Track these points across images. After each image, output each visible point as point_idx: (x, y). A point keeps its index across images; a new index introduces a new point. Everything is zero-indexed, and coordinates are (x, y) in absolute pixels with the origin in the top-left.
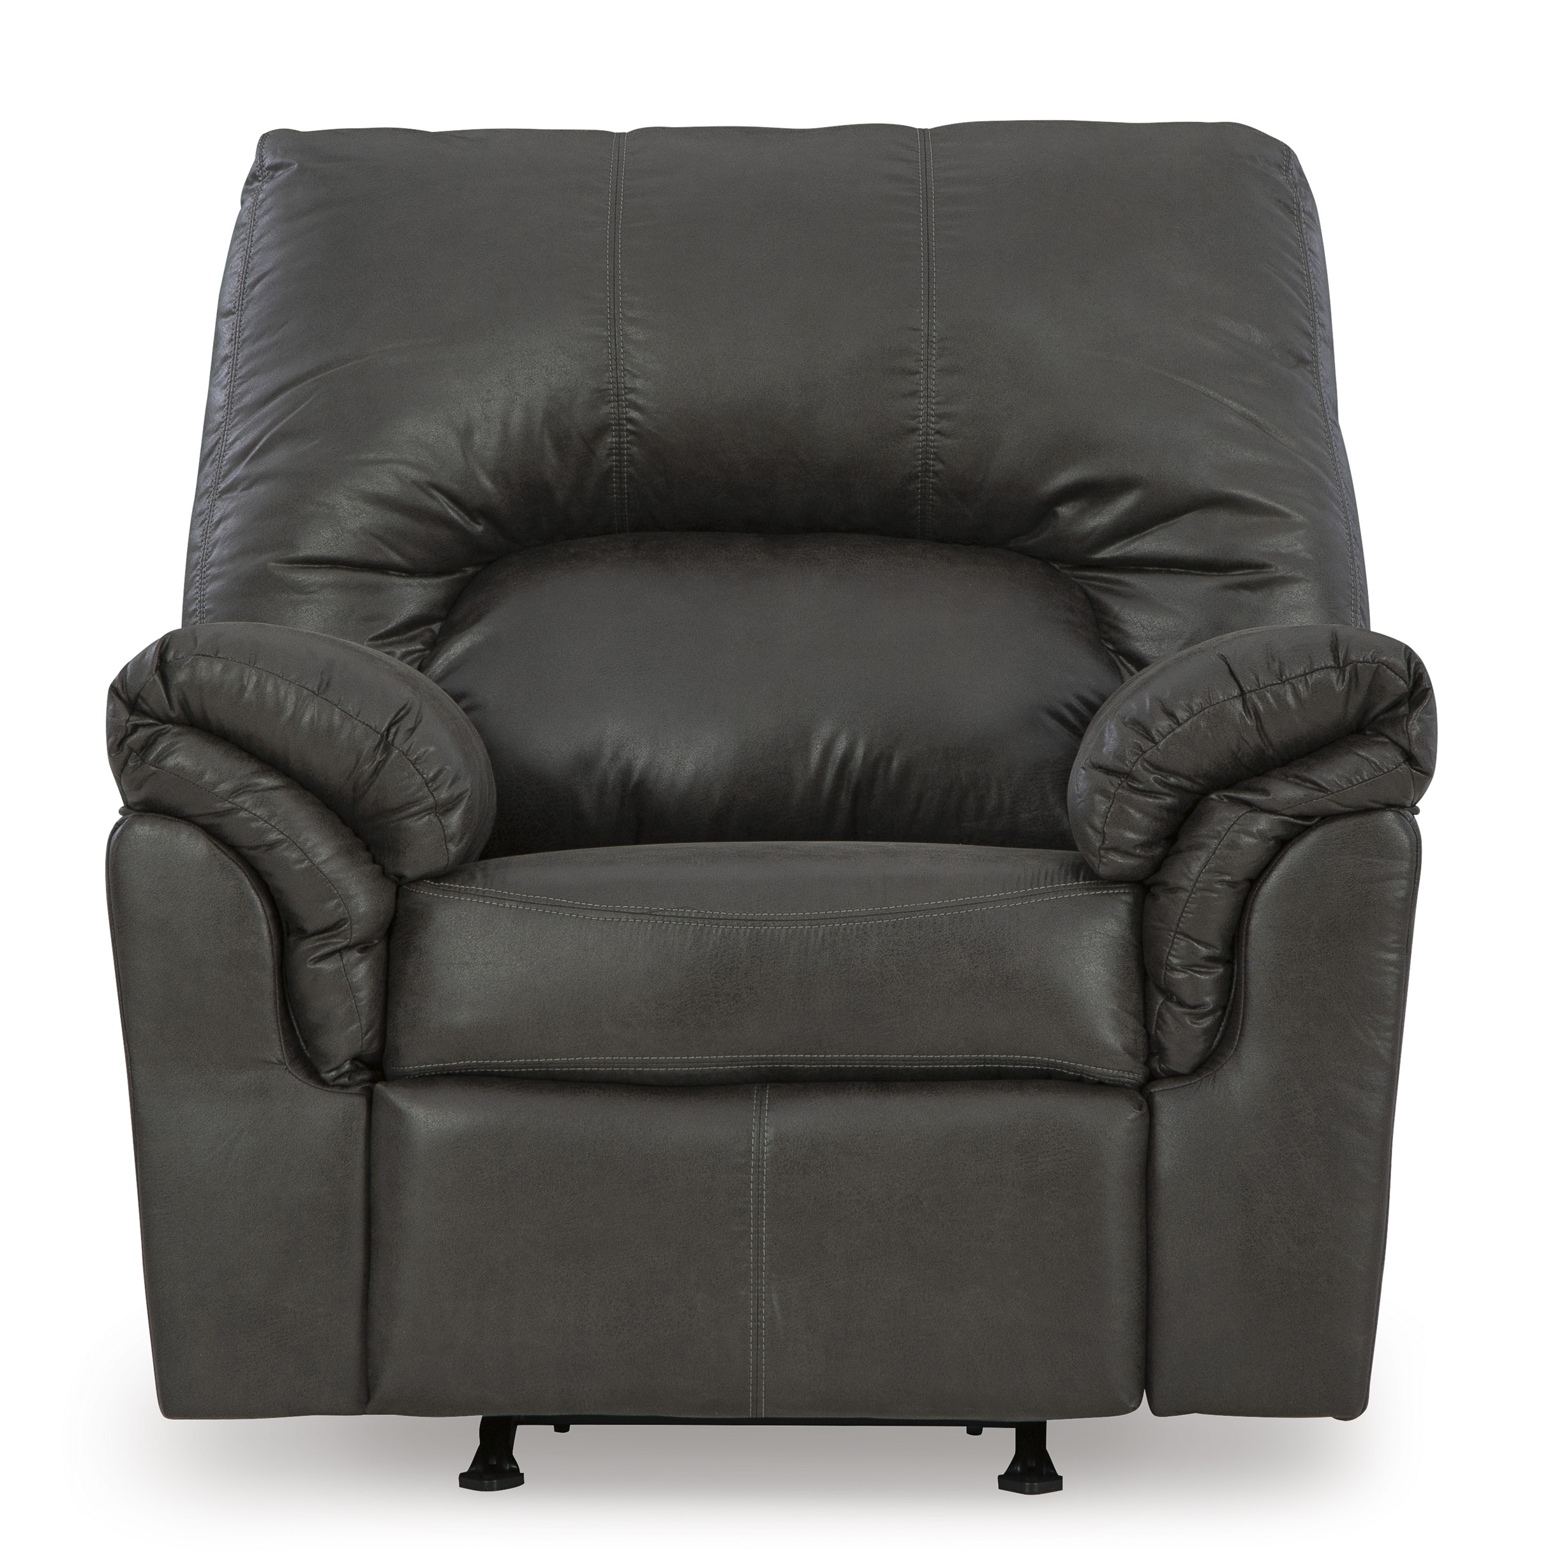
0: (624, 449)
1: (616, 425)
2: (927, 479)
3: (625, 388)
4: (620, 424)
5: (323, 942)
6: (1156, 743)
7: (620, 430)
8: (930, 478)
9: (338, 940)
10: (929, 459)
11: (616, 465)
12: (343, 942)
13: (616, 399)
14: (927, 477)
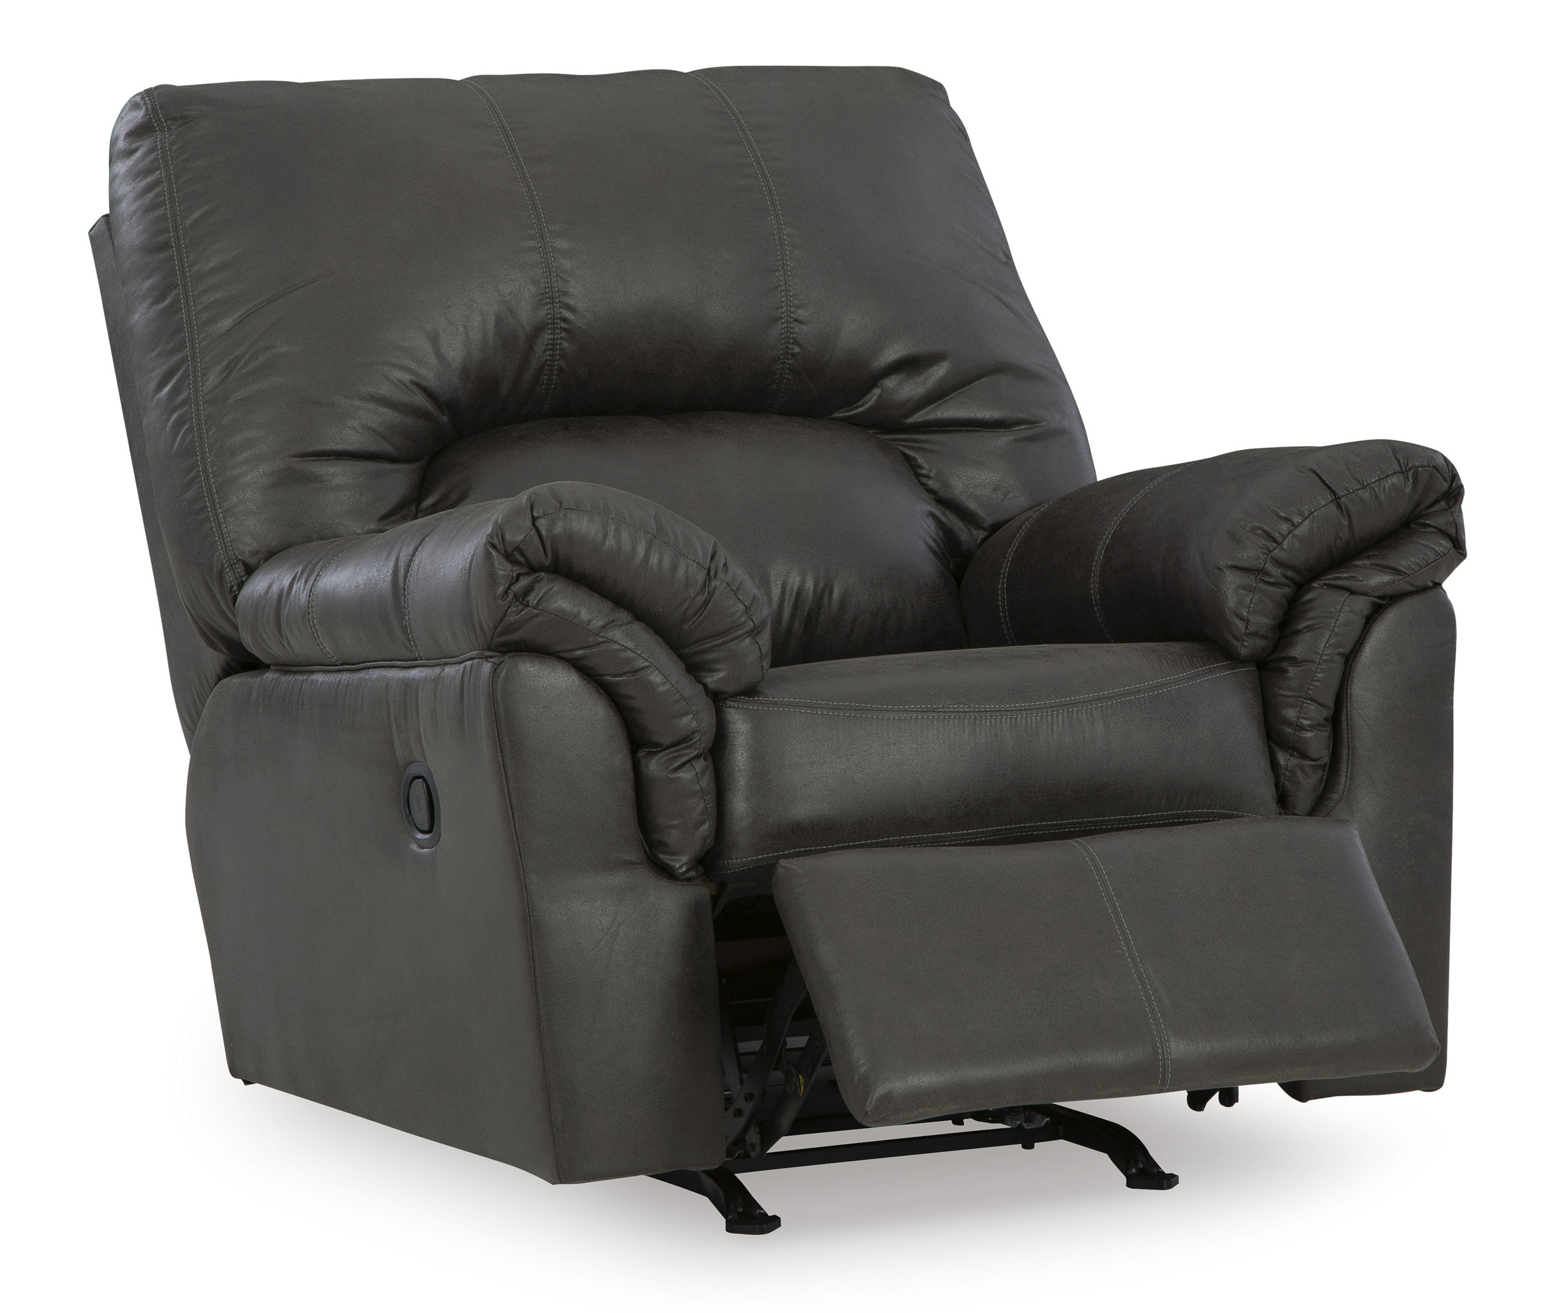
0: (557, 345)
1: (552, 323)
2: (786, 360)
3: (559, 291)
4: (554, 323)
5: (676, 754)
6: (1279, 544)
7: (554, 328)
8: (788, 360)
9: (689, 751)
10: (789, 343)
11: (550, 359)
12: (693, 753)
13: (551, 301)
14: (786, 358)
